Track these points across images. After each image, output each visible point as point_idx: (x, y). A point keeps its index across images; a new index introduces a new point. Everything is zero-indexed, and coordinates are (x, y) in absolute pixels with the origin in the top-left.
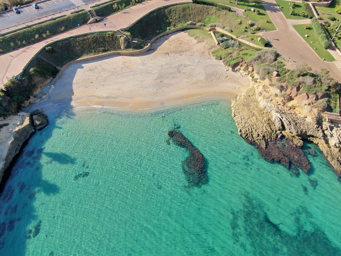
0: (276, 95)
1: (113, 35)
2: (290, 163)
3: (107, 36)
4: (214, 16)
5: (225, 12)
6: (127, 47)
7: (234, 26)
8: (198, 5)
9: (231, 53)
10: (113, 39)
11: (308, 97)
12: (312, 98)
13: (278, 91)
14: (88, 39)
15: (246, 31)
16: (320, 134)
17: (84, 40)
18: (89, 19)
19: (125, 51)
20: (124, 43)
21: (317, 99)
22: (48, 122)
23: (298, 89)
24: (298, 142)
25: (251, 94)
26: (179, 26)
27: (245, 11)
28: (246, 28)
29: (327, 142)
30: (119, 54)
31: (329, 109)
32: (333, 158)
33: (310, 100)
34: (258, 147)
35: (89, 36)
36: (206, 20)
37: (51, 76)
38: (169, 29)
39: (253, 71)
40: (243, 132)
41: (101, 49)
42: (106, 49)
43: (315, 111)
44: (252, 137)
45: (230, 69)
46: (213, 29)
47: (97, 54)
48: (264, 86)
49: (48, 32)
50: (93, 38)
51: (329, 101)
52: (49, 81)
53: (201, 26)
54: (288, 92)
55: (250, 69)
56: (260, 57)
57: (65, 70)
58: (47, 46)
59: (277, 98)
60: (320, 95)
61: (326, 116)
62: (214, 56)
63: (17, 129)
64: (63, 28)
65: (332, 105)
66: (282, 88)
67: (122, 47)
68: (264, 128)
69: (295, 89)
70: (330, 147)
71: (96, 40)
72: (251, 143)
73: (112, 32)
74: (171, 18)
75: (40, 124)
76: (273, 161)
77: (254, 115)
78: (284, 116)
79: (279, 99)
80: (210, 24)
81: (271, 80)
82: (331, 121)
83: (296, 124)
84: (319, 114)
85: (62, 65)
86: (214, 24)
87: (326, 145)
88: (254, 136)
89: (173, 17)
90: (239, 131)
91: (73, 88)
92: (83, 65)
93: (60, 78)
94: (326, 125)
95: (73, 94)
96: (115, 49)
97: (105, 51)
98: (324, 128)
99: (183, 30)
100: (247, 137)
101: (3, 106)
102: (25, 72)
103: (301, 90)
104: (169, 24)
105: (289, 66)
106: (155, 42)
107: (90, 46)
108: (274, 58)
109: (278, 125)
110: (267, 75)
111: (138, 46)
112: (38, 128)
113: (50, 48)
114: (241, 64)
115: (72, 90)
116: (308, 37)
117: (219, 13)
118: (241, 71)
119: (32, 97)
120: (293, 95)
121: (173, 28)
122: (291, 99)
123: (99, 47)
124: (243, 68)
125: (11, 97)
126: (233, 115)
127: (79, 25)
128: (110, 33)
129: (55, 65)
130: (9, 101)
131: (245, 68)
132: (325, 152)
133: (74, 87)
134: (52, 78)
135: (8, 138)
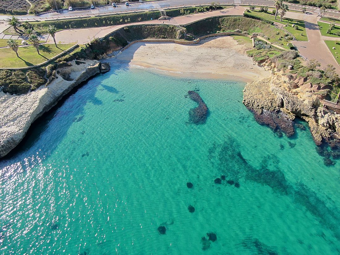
0: (285, 82)
1: (173, 28)
3: (169, 28)
4: (258, 28)
5: (268, 25)
6: (181, 38)
7: (272, 36)
8: (247, 18)
9: (261, 53)
10: (172, 31)
11: (312, 86)
12: (315, 87)
13: (287, 79)
14: (155, 28)
15: (280, 39)
16: (312, 113)
17: (151, 28)
18: (160, 17)
19: (178, 41)
20: (180, 35)
21: (319, 88)
22: (110, 70)
23: (305, 80)
24: (291, 117)
25: (266, 81)
26: (228, 31)
27: (286, 26)
28: (282, 37)
29: (317, 121)
30: (174, 42)
31: (328, 97)
32: (317, 132)
33: (312, 89)
34: (255, 114)
35: (156, 26)
36: (250, 31)
37: (121, 46)
38: (219, 32)
39: (275, 67)
40: (246, 101)
42: (165, 37)
43: (314, 97)
44: (252, 106)
45: (257, 63)
46: (255, 36)
47: (158, 39)
48: (278, 76)
49: (129, 19)
50: (158, 28)
51: (329, 92)
52: (120, 48)
53: (245, 33)
54: (296, 81)
55: (273, 65)
56: (282, 55)
57: (133, 45)
58: (126, 27)
59: (285, 84)
60: (322, 85)
61: (324, 102)
62: (247, 54)
63: (90, 67)
64: (140, 19)
65: (332, 96)
66: (291, 77)
67: (177, 38)
68: (266, 103)
69: (303, 79)
70: (318, 125)
71: (160, 29)
73: (173, 26)
74: (223, 25)
75: (104, 69)
77: (261, 94)
78: (286, 97)
80: (253, 34)
81: (284, 72)
82: (327, 107)
83: (295, 104)
84: (317, 100)
85: (131, 41)
86: (256, 33)
87: (315, 123)
88: (254, 106)
89: (225, 25)
90: (244, 100)
92: (146, 44)
93: (127, 48)
94: (321, 109)
95: (132, 59)
96: (172, 38)
98: (318, 111)
99: (230, 35)
100: (248, 105)
101: (86, 53)
102: (106, 38)
103: (307, 81)
104: (220, 29)
105: (304, 63)
106: (204, 39)
107: (154, 33)
108: (293, 57)
109: (279, 102)
110: (283, 68)
111: (189, 39)
112: (102, 71)
113: (127, 28)
114: (266, 61)
115: (133, 57)
116: (334, 49)
117: (263, 25)
118: (266, 67)
119: (105, 54)
120: (299, 84)
121: (221, 32)
122: (296, 86)
123: (161, 35)
124: (267, 64)
125: (93, 50)
126: (244, 90)
127: (152, 19)
128: (171, 26)
129: (127, 40)
130: (90, 51)
131: (269, 64)
133: (135, 55)
134: (122, 47)
135: (82, 70)
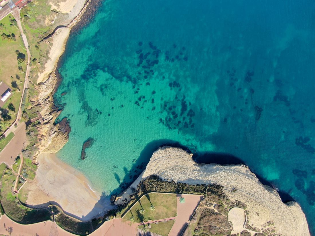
0: (44, 140)
2: (67, 123)
3: (60, 223)
6: (58, 212)
7: (10, 182)
8: (5, 209)
10: (60, 220)
12: (38, 129)
13: (42, 140)
14: (69, 228)
15: (11, 174)
16: (51, 121)
17: (70, 229)
19: (61, 211)
20: (58, 214)
21: (38, 128)
22: (111, 196)
24: (58, 125)
25: (47, 150)
26: (25, 207)
28: (9, 175)
29: (52, 118)
30: (64, 212)
31: (39, 123)
32: (57, 114)
33: (40, 130)
34: (68, 133)
35: (67, 229)
36: (11, 199)
37: (96, 219)
38: (31, 209)
39: (34, 156)
40: (66, 140)
41: (68, 220)
42: (66, 218)
43: (43, 126)
45: (38, 165)
47: (72, 218)
48: (42, 147)
50: (66, 227)
51: (36, 124)
53: (17, 199)
54: (40, 137)
55: (34, 158)
56: (28, 156)
57: (89, 219)
59: (45, 139)
60: (36, 128)
61: (42, 122)
62: (35, 177)
63: (121, 197)
65: (37, 123)
66: (40, 140)
67: (60, 213)
68: (60, 136)
69: (38, 136)
70: (53, 117)
71: (66, 225)
72: (68, 136)
73: (57, 222)
74: (23, 215)
76: (70, 127)
77: (57, 142)
78: (51, 134)
79: (45, 138)
80: (13, 195)
81: (39, 146)
82: (43, 120)
83: (52, 129)
84: (43, 125)
85: (89, 222)
87: (54, 118)
88: (65, 137)
89: (21, 214)
90: (67, 142)
91: (94, 206)
92: (81, 217)
94: (46, 121)
95: (96, 204)
96: (63, 215)
97: (68, 218)
98: (48, 121)
99: (25, 205)
100: (67, 138)
102: (103, 222)
103: (37, 134)
104: (28, 212)
105: (28, 143)
106: (44, 207)
107: (71, 225)
108: (27, 151)
109: (56, 133)
111: (54, 208)
112: (115, 195)
114: (34, 163)
119: (109, 211)
120: (41, 136)
121: (29, 208)
122: (42, 135)
123: (68, 221)
124: (35, 161)
125: (115, 212)
126: (62, 148)
128: (58, 223)
131: (35, 160)
132: (56, 117)
135: (125, 194)
